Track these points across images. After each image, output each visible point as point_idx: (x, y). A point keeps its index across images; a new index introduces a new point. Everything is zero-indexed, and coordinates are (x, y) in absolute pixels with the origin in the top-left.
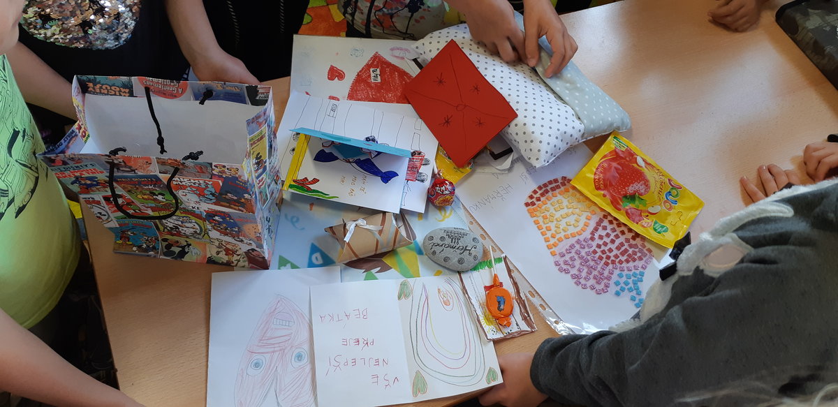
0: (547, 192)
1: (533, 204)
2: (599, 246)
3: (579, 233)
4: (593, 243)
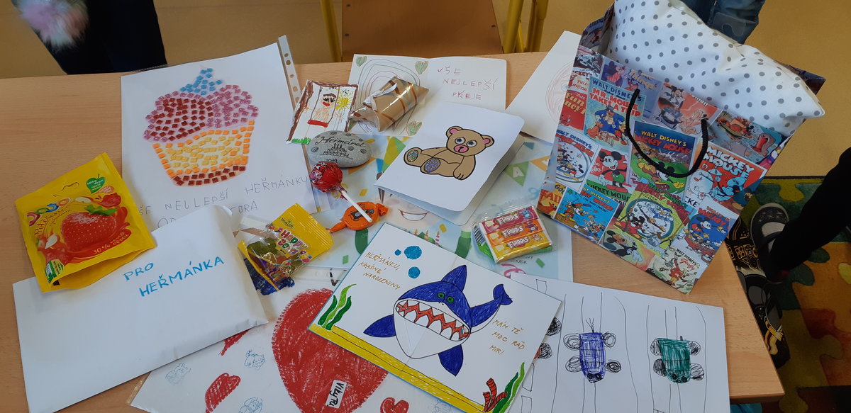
0: (210, 175)
1: (235, 168)
2: (202, 118)
3: (212, 132)
4: (205, 121)
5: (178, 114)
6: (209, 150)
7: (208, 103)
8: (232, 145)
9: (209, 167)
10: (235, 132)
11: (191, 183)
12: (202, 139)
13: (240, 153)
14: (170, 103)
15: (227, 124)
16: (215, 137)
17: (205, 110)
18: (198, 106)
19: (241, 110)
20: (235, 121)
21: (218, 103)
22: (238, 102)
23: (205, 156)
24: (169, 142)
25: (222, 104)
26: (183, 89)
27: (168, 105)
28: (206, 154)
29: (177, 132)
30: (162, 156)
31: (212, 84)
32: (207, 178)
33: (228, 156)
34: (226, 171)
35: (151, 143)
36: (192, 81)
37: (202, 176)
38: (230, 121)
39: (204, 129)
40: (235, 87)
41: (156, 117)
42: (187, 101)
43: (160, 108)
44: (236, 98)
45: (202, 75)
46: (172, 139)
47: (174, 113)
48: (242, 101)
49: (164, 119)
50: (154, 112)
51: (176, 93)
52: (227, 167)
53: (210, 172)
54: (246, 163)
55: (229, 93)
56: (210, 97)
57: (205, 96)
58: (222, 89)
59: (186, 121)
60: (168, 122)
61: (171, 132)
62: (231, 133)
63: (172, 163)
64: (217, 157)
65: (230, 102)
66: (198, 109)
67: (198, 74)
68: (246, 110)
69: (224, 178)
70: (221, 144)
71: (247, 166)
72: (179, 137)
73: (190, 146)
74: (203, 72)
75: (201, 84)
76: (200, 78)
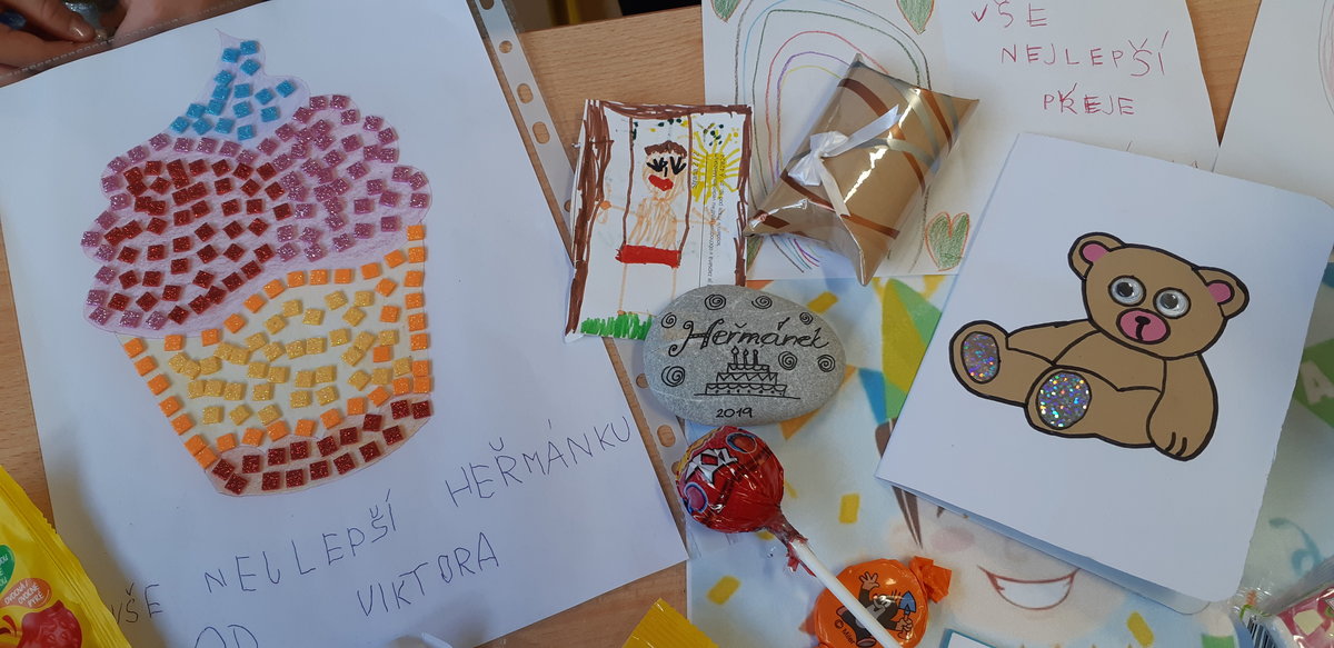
0: (327, 446)
1: (400, 409)
2: (259, 228)
3: (299, 279)
4: (270, 238)
5: (182, 219)
6: (304, 347)
7: (267, 171)
8: (373, 323)
9: (315, 411)
10: (372, 271)
11: (271, 483)
12: (274, 307)
13: (402, 350)
14: (151, 179)
15: (343, 243)
16: (313, 295)
17: (261, 195)
18: (239, 183)
19: (375, 186)
20: (364, 231)
21: (297, 166)
22: (356, 157)
23: (294, 374)
24: (171, 328)
25: (312, 168)
26: (181, 124)
27: (142, 188)
28: (298, 365)
29: (192, 292)
30: (162, 384)
31: (265, 96)
32: (315, 456)
33: (368, 364)
34: (373, 422)
35: (116, 335)
36: (202, 93)
37: (300, 450)
38: (349, 229)
39: (274, 270)
40: (340, 101)
41: (116, 237)
42: (199, 167)
43: (120, 203)
44: (351, 143)
45: (227, 65)
46: (179, 316)
47: (169, 217)
48: (372, 153)
49: (143, 241)
50: (106, 219)
51: (160, 141)
52: (373, 409)
53: (321, 433)
54: (430, 387)
55: (325, 127)
56: (268, 146)
57: (251, 144)
58: (302, 115)
59: (211, 242)
60: (157, 253)
61: (173, 292)
62: (359, 275)
63: (197, 406)
64: (334, 372)
65: (335, 159)
66: (237, 194)
67: (216, 65)
68: (392, 185)
69: (371, 452)
70: (335, 320)
71: (436, 398)
72: (200, 305)
73: (240, 338)
74: (231, 55)
75: (233, 101)
76: (226, 78)
